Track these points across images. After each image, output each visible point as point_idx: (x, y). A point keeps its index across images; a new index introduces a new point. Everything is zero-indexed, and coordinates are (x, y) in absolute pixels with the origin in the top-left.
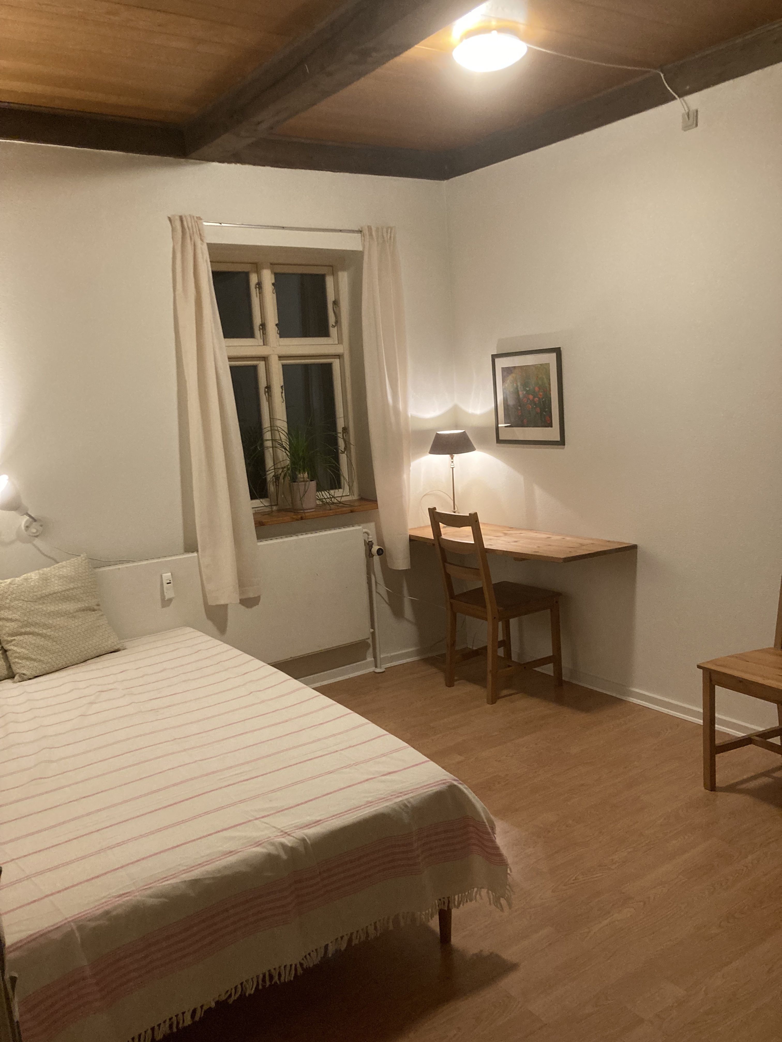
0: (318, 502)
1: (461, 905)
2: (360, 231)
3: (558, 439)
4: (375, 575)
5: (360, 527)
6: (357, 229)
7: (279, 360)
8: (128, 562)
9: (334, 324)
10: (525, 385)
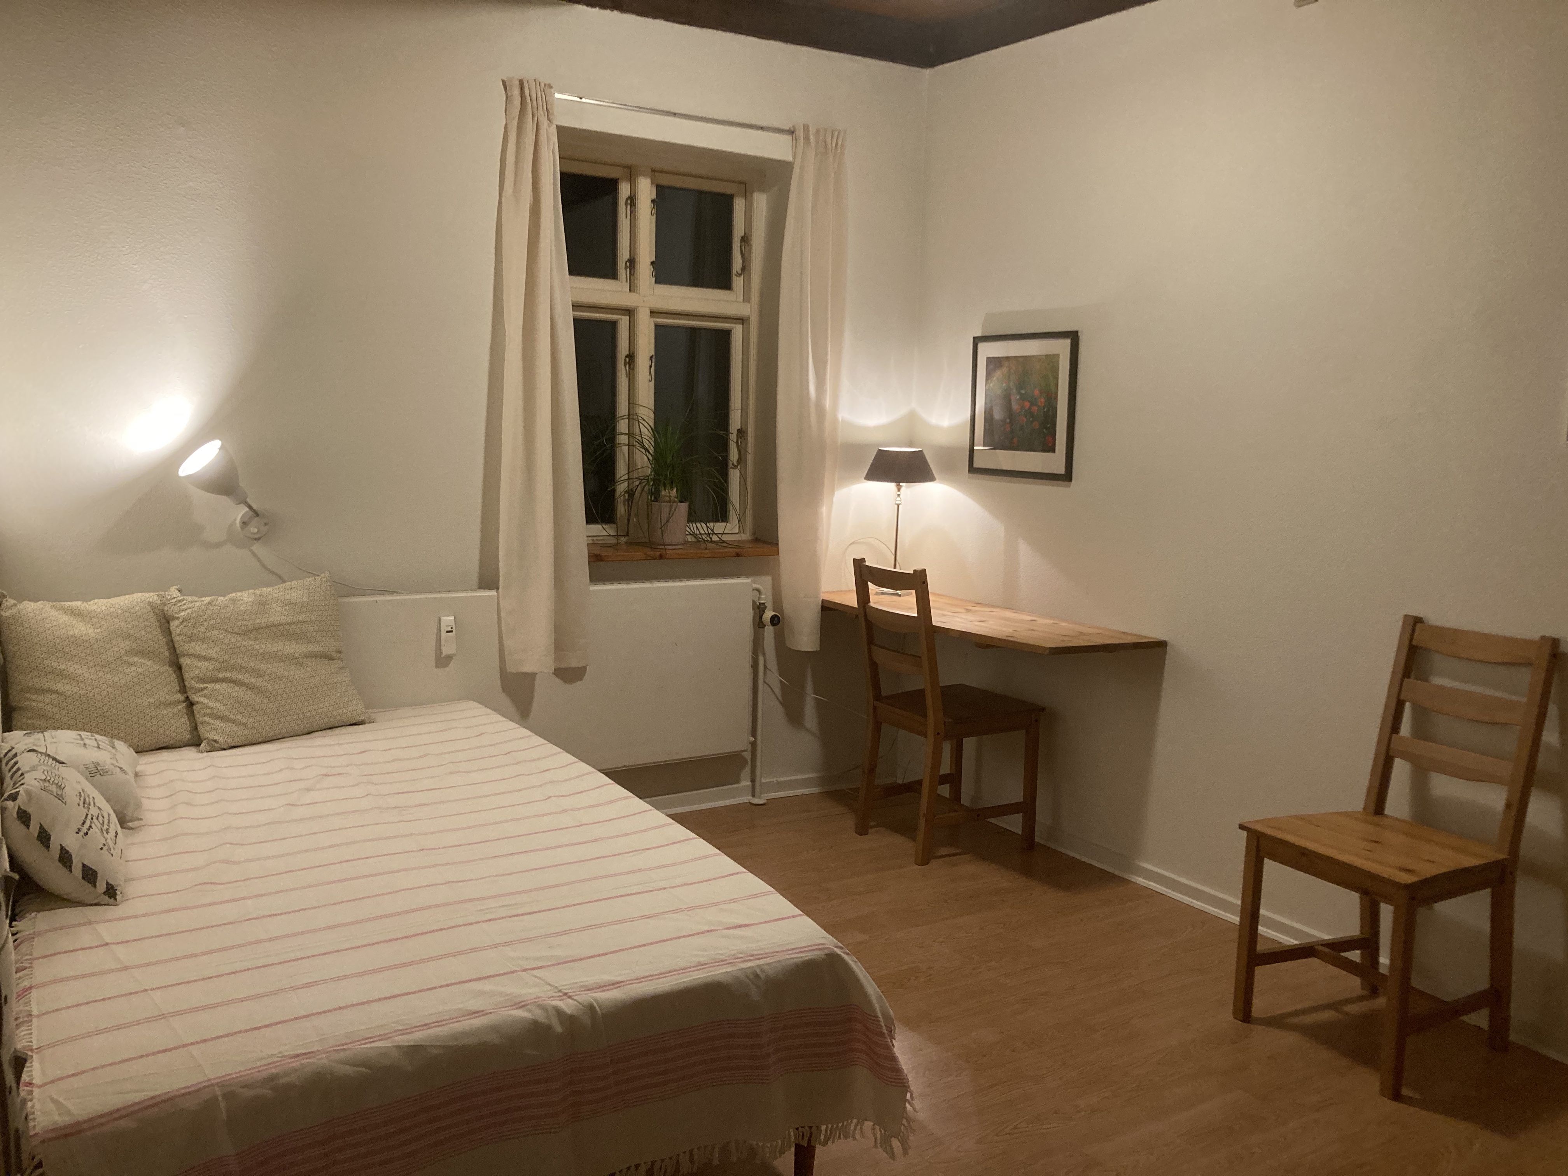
0: (690, 538)
1: (830, 1142)
2: (791, 132)
3: (1062, 470)
4: (764, 655)
5: (749, 580)
6: (787, 128)
7: (651, 317)
8: (391, 593)
9: (740, 272)
10: (1021, 385)
